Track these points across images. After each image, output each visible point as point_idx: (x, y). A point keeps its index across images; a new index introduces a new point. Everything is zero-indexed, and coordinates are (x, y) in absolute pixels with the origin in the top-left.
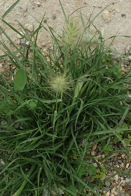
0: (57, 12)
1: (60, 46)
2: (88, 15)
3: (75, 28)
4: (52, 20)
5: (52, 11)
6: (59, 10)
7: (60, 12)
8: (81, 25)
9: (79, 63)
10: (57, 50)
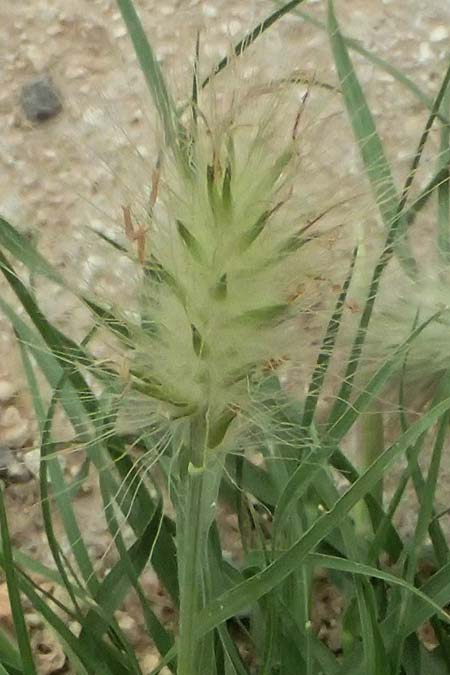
0: (68, 44)
1: (121, 427)
2: (425, 54)
3: (264, 219)
4: (18, 138)
5: (15, 32)
6: (93, 18)
7: (97, 41)
8: (348, 181)
9: (351, 621)
10: (94, 480)
